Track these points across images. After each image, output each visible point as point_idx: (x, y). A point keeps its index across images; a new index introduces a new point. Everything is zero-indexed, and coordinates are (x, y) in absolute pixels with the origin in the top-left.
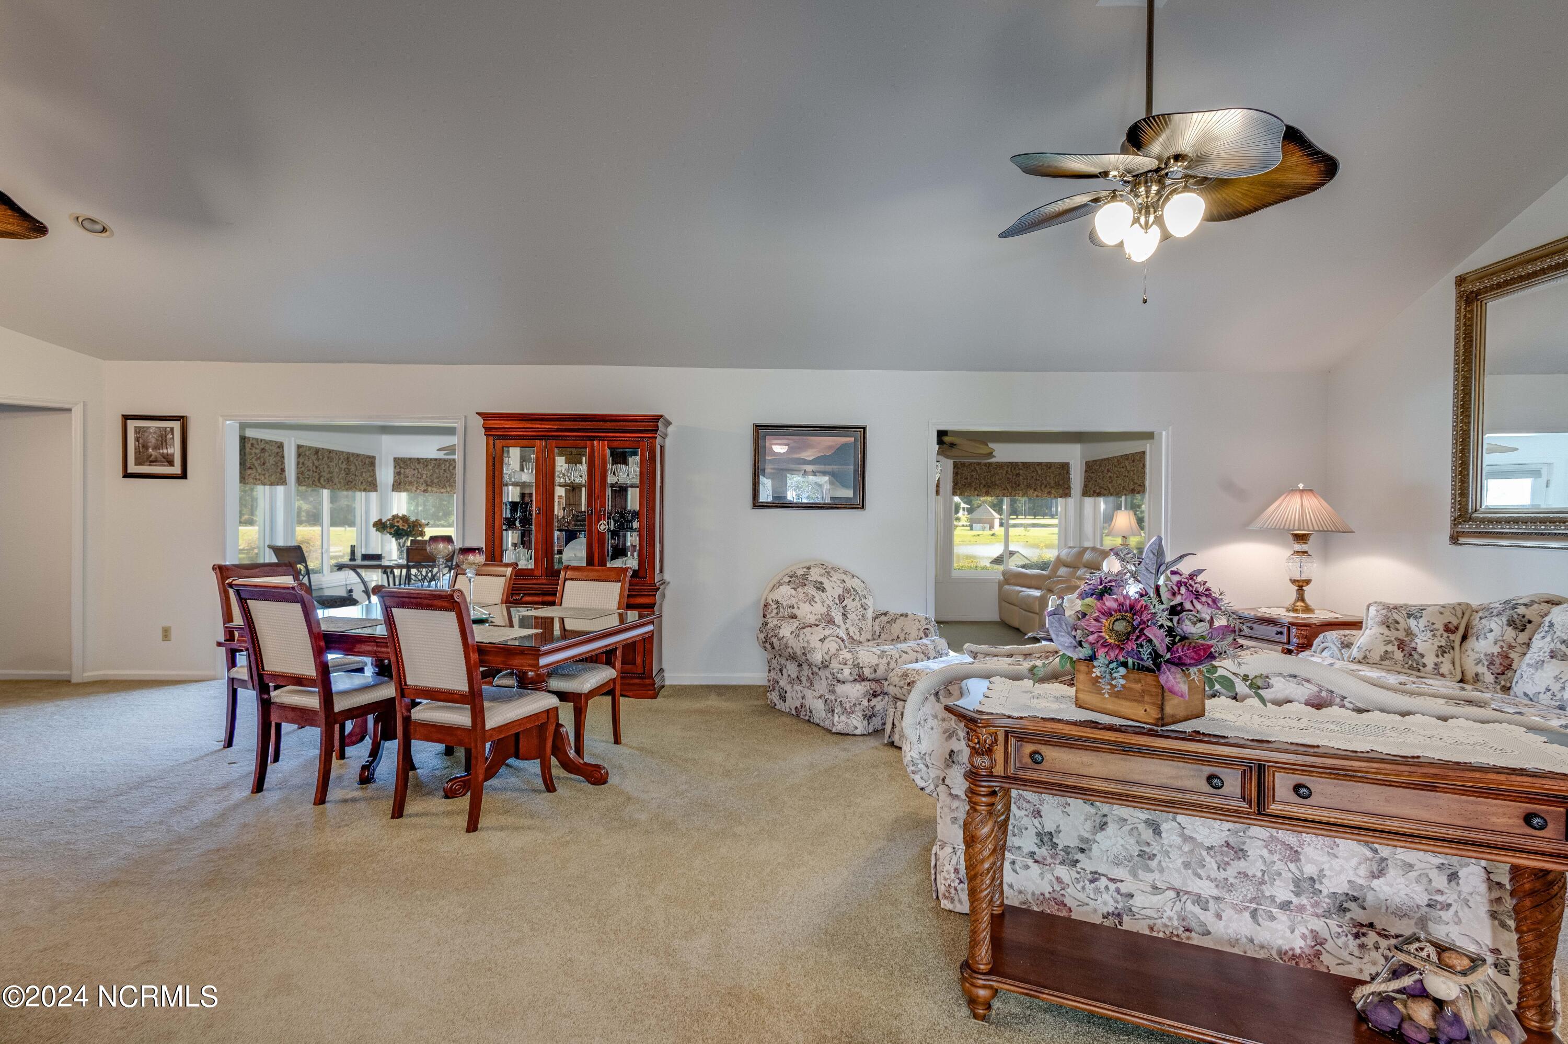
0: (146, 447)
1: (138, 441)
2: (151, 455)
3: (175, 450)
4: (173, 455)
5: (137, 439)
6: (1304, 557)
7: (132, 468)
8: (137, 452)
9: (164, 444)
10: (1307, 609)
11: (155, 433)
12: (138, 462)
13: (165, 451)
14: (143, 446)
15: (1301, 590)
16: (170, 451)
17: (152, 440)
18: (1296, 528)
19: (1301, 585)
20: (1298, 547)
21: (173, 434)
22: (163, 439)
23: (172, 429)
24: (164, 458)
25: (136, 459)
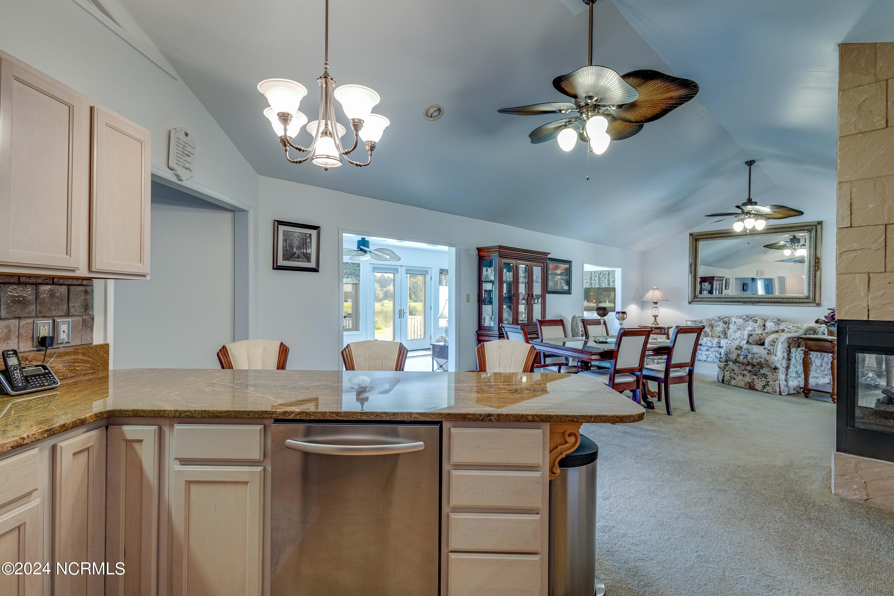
0: (292, 247)
1: (286, 242)
2: (295, 253)
3: (312, 251)
4: (310, 254)
5: (285, 240)
6: (656, 309)
7: (281, 262)
8: (285, 250)
9: (305, 245)
10: (658, 324)
11: (298, 237)
12: (285, 258)
13: (305, 251)
14: (290, 246)
15: (655, 319)
16: (309, 251)
17: (296, 243)
18: (653, 299)
19: (655, 317)
20: (655, 306)
21: (311, 239)
22: (305, 242)
23: (310, 235)
24: (304, 255)
25: (284, 255)
